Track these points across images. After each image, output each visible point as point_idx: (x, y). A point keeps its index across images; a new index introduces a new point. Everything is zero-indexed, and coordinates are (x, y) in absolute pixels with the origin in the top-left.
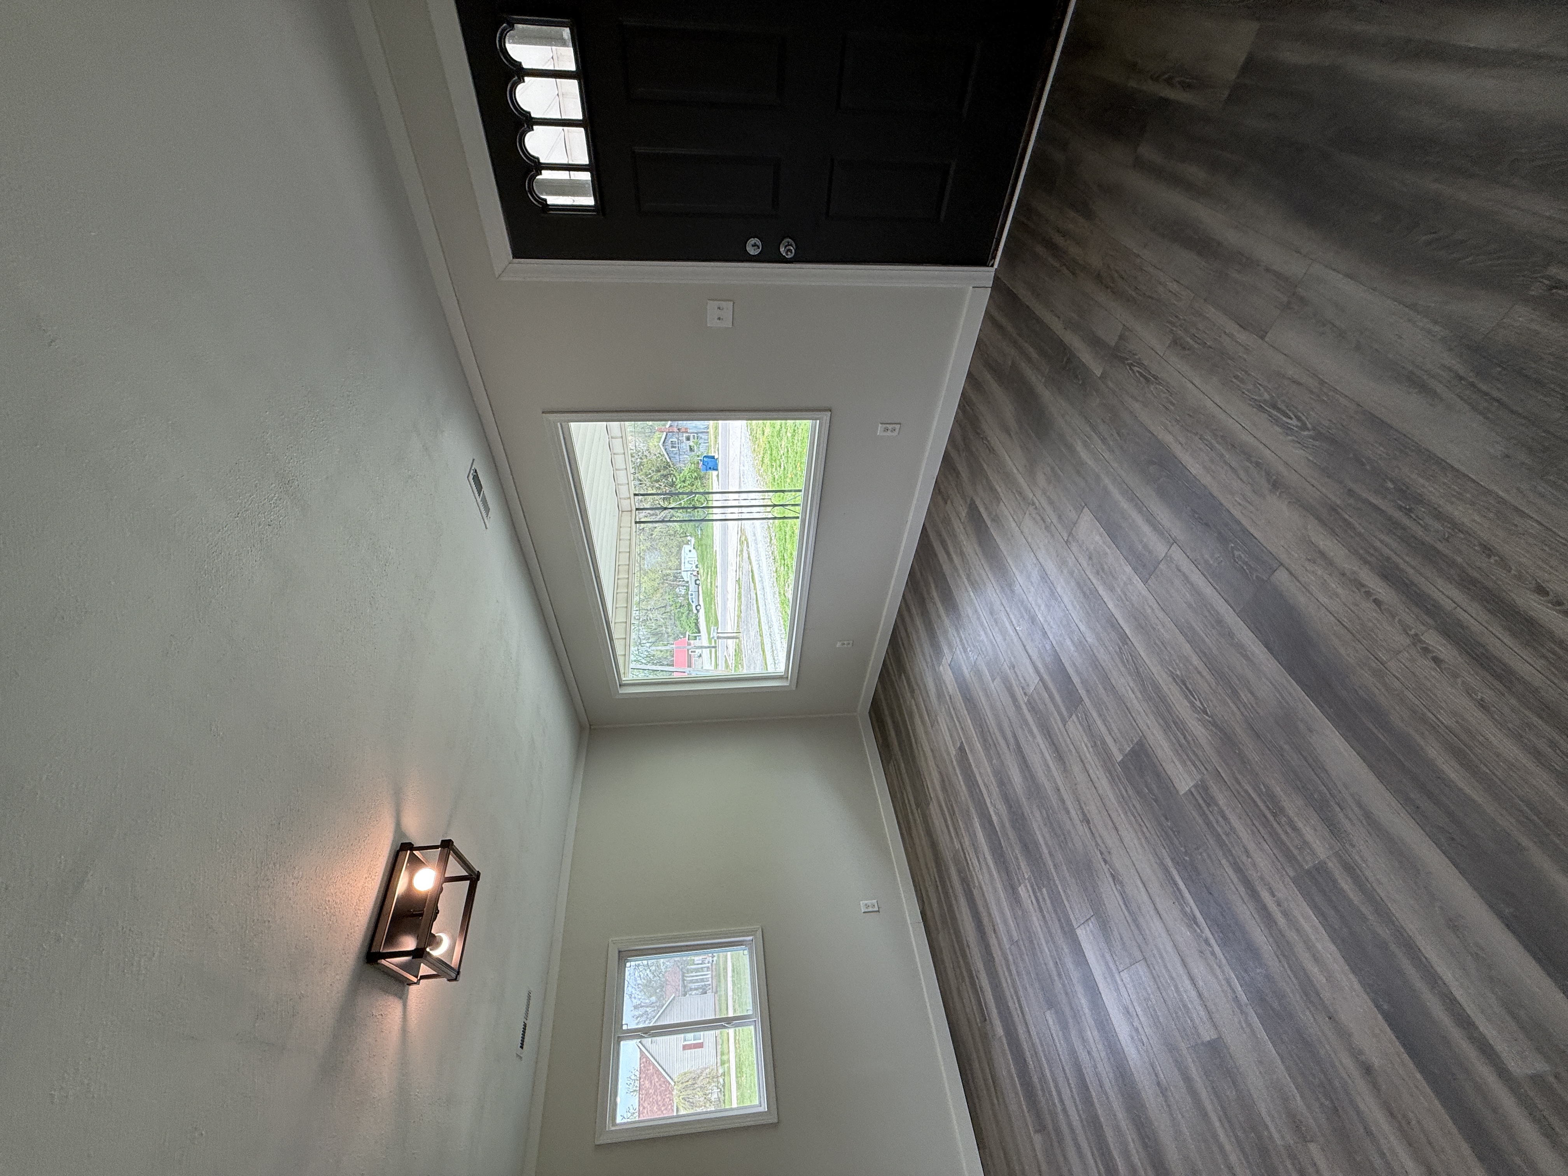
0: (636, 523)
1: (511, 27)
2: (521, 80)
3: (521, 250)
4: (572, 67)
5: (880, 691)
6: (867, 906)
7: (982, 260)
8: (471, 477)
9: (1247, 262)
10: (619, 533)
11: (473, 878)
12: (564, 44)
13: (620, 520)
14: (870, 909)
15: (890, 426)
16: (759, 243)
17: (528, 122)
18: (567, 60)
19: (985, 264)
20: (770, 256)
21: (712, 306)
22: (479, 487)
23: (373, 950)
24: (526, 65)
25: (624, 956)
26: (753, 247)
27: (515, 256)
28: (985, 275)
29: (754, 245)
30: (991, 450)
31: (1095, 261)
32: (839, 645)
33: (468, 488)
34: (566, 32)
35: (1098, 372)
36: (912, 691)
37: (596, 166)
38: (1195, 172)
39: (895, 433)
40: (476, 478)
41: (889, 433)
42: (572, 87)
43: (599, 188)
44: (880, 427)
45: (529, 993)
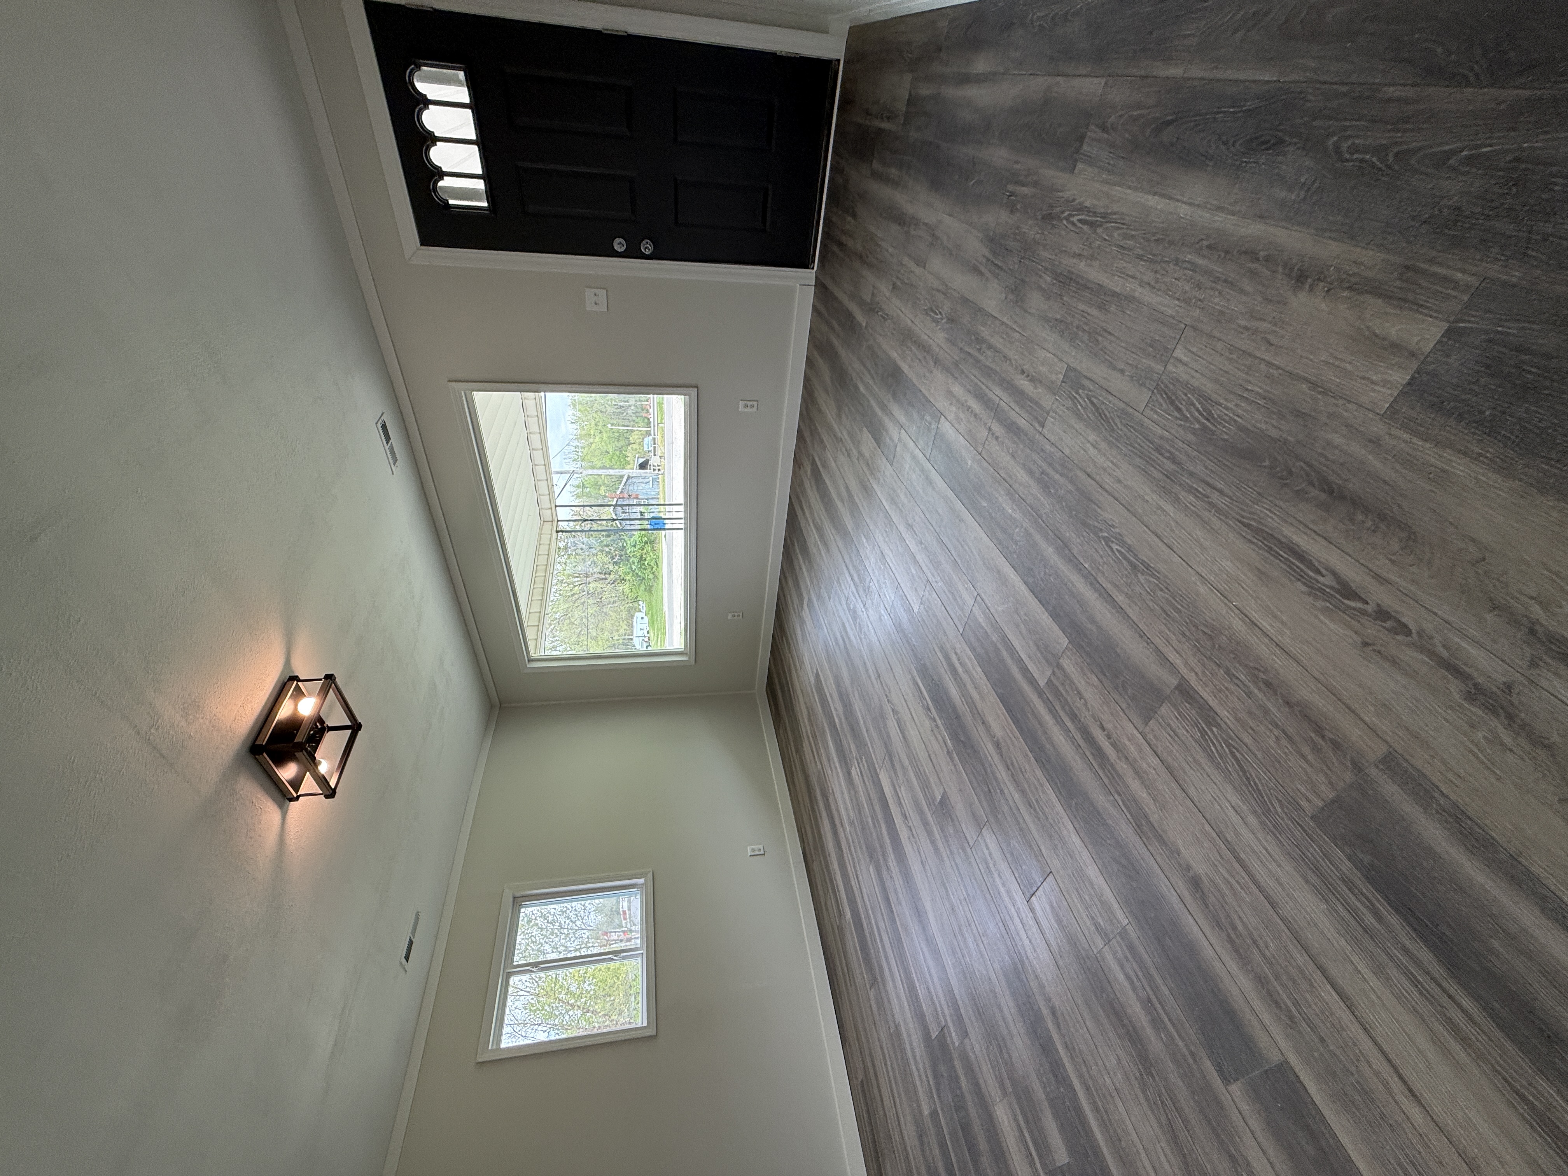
0: (557, 532)
1: (418, 67)
2: (426, 107)
3: (428, 238)
4: (467, 100)
5: (773, 667)
6: (753, 850)
7: (805, 264)
8: (379, 425)
9: (915, 222)
10: (540, 539)
11: (355, 727)
12: (462, 85)
13: (541, 528)
14: (757, 853)
15: (749, 403)
16: (621, 240)
17: (432, 139)
18: (462, 95)
19: (807, 267)
20: (633, 253)
21: (589, 293)
22: (388, 439)
23: (258, 743)
24: (430, 97)
25: (518, 902)
26: (619, 245)
27: (422, 244)
28: (809, 275)
29: (620, 243)
30: (820, 411)
31: (859, 247)
32: (730, 617)
33: (376, 435)
34: (461, 75)
35: (864, 325)
37: (486, 176)
38: (894, 172)
39: (755, 410)
40: (384, 427)
41: (749, 410)
42: (468, 113)
43: (491, 193)
44: (741, 404)
45: (417, 914)
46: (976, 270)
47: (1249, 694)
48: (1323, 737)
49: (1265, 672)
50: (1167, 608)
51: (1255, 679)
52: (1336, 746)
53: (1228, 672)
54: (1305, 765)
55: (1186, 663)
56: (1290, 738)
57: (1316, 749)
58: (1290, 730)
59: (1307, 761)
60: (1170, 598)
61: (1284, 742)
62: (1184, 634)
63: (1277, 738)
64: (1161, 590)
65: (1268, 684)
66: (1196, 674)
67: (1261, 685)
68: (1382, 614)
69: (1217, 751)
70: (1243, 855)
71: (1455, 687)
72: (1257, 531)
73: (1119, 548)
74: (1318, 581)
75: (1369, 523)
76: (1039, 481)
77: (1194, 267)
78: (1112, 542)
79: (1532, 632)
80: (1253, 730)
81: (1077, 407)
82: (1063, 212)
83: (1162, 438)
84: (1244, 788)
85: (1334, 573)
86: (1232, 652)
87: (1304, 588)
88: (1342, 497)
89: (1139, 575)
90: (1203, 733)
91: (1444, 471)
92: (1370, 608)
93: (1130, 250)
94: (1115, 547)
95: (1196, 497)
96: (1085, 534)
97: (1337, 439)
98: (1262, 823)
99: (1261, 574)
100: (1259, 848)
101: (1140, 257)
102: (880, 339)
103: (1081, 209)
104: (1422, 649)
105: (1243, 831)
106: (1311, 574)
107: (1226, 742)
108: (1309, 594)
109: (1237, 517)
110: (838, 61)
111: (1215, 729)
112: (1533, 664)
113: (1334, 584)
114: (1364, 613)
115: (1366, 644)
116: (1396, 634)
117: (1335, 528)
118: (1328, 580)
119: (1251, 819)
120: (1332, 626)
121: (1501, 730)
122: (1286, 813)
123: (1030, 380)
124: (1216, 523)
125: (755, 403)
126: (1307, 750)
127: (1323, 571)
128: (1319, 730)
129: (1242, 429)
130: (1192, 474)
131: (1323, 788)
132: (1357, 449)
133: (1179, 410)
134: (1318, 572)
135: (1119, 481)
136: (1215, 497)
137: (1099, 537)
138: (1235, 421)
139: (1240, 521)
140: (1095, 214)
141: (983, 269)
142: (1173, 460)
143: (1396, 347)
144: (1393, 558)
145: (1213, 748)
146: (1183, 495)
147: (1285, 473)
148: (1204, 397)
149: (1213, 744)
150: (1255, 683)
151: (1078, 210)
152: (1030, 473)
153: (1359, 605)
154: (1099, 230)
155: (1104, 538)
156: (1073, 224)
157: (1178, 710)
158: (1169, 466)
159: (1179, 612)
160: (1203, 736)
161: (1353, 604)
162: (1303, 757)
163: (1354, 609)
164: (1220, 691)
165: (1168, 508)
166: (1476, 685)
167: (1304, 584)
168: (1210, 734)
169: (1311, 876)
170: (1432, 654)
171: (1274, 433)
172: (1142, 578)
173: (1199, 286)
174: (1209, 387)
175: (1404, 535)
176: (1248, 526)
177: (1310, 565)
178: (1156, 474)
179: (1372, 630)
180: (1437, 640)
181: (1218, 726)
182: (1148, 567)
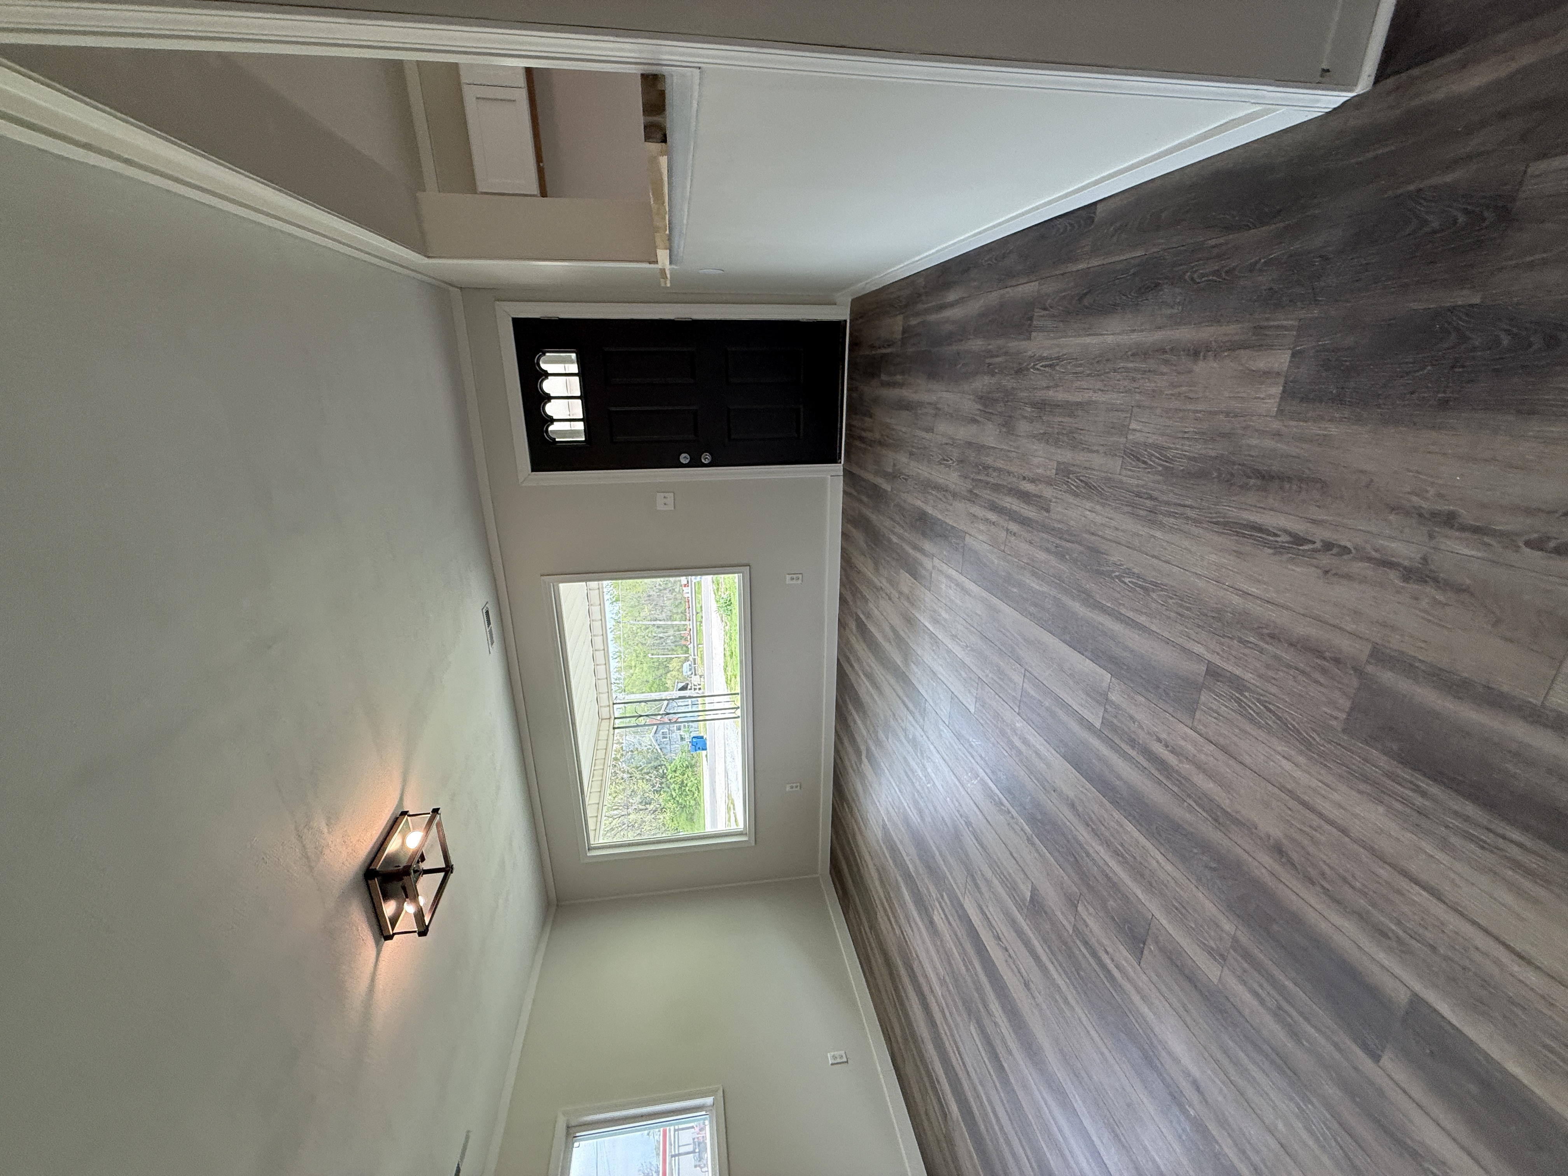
0: (614, 728)
1: (544, 354)
2: (546, 377)
3: (538, 465)
4: (576, 371)
5: (835, 842)
6: (834, 1057)
7: (834, 460)
8: (484, 611)
9: (921, 404)
11: (448, 870)
12: (572, 362)
14: (839, 1060)
15: (794, 576)
16: (688, 456)
17: (548, 398)
18: (574, 368)
19: (836, 462)
20: (695, 463)
21: (660, 496)
22: (489, 623)
23: (372, 867)
24: (549, 372)
25: (571, 1133)
26: (684, 458)
27: (533, 471)
28: (837, 469)
29: (685, 457)
31: (877, 436)
32: (788, 788)
33: (481, 619)
34: (574, 356)
35: (889, 490)
36: (851, 811)
37: (586, 419)
39: (799, 582)
40: (487, 612)
41: (794, 582)
42: (576, 379)
43: (588, 431)
44: (788, 577)
45: (468, 1132)
46: (975, 421)
47: (1262, 650)
48: (1325, 658)
49: (1267, 626)
50: (1180, 610)
51: (1261, 636)
52: (1337, 661)
53: (1241, 641)
54: (1322, 689)
55: (1207, 648)
56: (1303, 672)
57: (1324, 671)
58: (1301, 666)
59: (1321, 685)
60: (1180, 602)
61: (1301, 678)
62: (1199, 626)
63: (1294, 677)
64: (1171, 598)
65: (1272, 636)
66: (1218, 654)
67: (1268, 639)
68: (1328, 546)
69: (1254, 711)
70: (1306, 798)
71: (1393, 576)
72: (1225, 524)
73: (1130, 580)
74: (1277, 541)
75: (1295, 487)
76: (1056, 554)
77: (1127, 370)
78: (1124, 577)
79: (1420, 515)
80: (1274, 679)
81: (1070, 488)
82: (1030, 364)
83: (1138, 486)
84: (1285, 734)
85: (1285, 531)
86: (1238, 623)
87: (1271, 551)
88: (1272, 478)
89: (1151, 594)
90: (1238, 701)
91: (1325, 436)
92: (1318, 545)
93: (1081, 373)
94: (1127, 580)
95: (1175, 518)
96: (1102, 580)
97: (1254, 442)
98: (1310, 759)
99: (1239, 554)
100: (1315, 783)
101: (1088, 375)
102: (905, 496)
103: (1042, 359)
104: (1362, 559)
105: (1298, 774)
106: (1271, 538)
107: (1259, 700)
108: (1274, 554)
109: (1208, 519)
110: (845, 321)
111: (1247, 694)
112: (1431, 537)
113: (1289, 539)
114: (1315, 550)
115: (1326, 572)
116: (1341, 555)
117: (1274, 500)
118: (1284, 538)
119: (1301, 760)
120: (1298, 569)
121: (1433, 592)
122: (1324, 739)
123: (1032, 482)
124: (1196, 531)
125: (800, 576)
126: (1317, 676)
127: (1279, 533)
128: (1320, 654)
129: (1190, 459)
130: (1168, 503)
131: (1341, 701)
132: (1269, 443)
133: (1145, 463)
134: (1276, 535)
135: (1117, 529)
136: (1189, 512)
137: (1113, 578)
138: (1185, 455)
139: (1211, 522)
140: (1051, 359)
141: (978, 418)
142: (1151, 498)
143: (1267, 374)
144: (1318, 504)
145: (1250, 711)
146: (1165, 520)
147: (1229, 476)
148: (1157, 447)
149: (1249, 707)
150: (1263, 639)
151: (1039, 360)
152: (1047, 550)
153: (1310, 546)
154: (1057, 368)
155: (1117, 577)
156: (1038, 369)
157: (1214, 692)
158: (1149, 503)
159: (1188, 609)
160: (1240, 705)
161: (1306, 547)
162: (1317, 682)
163: (1308, 550)
164: (1240, 659)
165: (1158, 534)
166: (1405, 568)
167: (1269, 548)
168: (1245, 700)
169: (1362, 787)
170: (1370, 559)
171: (1213, 453)
172: (1154, 596)
173: (1134, 380)
174: (1160, 440)
175: (1319, 486)
176: (1216, 523)
177: (1269, 533)
178: (1142, 513)
179: (1326, 560)
180: (1368, 547)
181: (1248, 689)
182: (1156, 584)
